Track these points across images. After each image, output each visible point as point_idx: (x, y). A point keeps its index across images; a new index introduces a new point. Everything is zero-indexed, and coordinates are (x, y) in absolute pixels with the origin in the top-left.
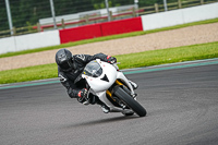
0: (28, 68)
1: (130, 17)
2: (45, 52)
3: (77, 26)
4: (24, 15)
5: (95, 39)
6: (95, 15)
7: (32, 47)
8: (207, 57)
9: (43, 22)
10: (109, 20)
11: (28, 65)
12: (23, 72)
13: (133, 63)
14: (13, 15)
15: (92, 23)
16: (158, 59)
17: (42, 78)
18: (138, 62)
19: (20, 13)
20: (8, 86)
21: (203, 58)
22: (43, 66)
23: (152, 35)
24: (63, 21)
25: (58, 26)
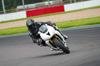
1: (59, 5)
2: (20, 21)
3: (34, 9)
5: (43, 15)
6: (42, 4)
7: (14, 19)
8: (94, 24)
9: (19, 7)
10: (49, 7)
11: (12, 27)
12: (9, 30)
13: (60, 26)
14: (5, 4)
15: (41, 8)
16: (71, 25)
17: (18, 33)
18: (62, 26)
19: (8, 3)
21: (92, 24)
22: (19, 28)
23: (69, 14)
24: (28, 7)
25: (26, 9)
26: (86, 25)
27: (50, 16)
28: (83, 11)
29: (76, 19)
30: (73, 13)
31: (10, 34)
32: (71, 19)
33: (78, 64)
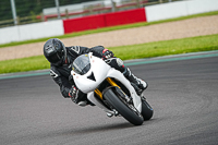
0: (32, 58)
1: (134, 8)
3: (80, 16)
4: (28, 5)
5: (99, 29)
6: (99, 5)
8: (211, 49)
9: (47, 12)
10: (113, 11)
11: (32, 54)
12: (26, 62)
13: (137, 54)
15: (96, 14)
16: (161, 51)
17: (45, 68)
18: (142, 53)
20: (12, 76)
21: (206, 49)
23: (156, 26)
24: (67, 11)
25: (62, 16)
26: (194, 51)
27: (116, 32)
28: (187, 21)
29: (171, 38)
30: (165, 24)
31: (27, 71)
32: (161, 39)
33: (177, 137)
